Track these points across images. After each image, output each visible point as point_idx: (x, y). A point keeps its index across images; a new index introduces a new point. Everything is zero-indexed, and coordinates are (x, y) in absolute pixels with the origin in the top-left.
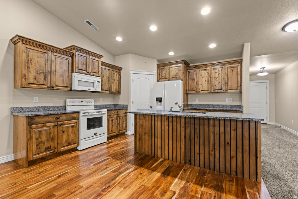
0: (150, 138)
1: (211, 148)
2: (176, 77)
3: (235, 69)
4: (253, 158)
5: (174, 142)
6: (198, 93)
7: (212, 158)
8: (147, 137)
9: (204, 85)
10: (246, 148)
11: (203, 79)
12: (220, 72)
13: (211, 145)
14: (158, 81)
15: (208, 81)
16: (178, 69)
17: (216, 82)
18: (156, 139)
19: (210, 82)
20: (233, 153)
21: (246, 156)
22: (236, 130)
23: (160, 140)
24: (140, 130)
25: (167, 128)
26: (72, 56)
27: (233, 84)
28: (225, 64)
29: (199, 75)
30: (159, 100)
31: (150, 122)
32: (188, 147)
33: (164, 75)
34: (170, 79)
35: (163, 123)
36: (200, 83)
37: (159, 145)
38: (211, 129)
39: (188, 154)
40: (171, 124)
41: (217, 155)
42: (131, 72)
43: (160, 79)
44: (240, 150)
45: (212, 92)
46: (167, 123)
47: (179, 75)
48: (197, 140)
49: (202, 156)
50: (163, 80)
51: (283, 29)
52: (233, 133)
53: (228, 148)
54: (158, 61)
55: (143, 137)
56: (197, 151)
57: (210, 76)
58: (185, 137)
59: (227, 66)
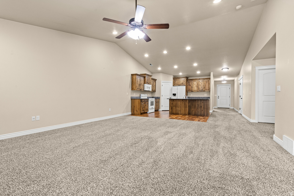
0: (176, 108)
1: (196, 109)
2: (182, 85)
3: (208, 81)
4: (207, 110)
5: (185, 108)
6: (192, 91)
7: (197, 112)
8: (174, 108)
9: (195, 88)
10: (206, 107)
11: (195, 85)
12: (202, 83)
13: (196, 108)
14: (173, 86)
15: (197, 86)
16: (183, 80)
17: (200, 87)
18: (178, 108)
19: (198, 87)
20: (202, 109)
21: (206, 109)
22: (203, 103)
23: (179, 108)
24: (172, 105)
25: (182, 104)
26: (145, 77)
27: (207, 88)
28: (204, 79)
29: (193, 83)
30: (174, 95)
31: (176, 102)
32: (189, 109)
33: (176, 83)
34: (179, 85)
35: (181, 102)
36: (193, 87)
37: (179, 110)
38: (197, 103)
39: (189, 111)
40: (183, 102)
41: (198, 110)
42: (162, 82)
43: (174, 85)
44: (204, 108)
45: (199, 91)
46: (182, 102)
47: (184, 83)
48: (192, 107)
49: (194, 111)
50: (176, 85)
51: (222, 69)
52: (202, 104)
53: (201, 108)
54: (174, 76)
55: (173, 107)
56: (192, 110)
57: (198, 84)
58: (189, 106)
59: (205, 80)
